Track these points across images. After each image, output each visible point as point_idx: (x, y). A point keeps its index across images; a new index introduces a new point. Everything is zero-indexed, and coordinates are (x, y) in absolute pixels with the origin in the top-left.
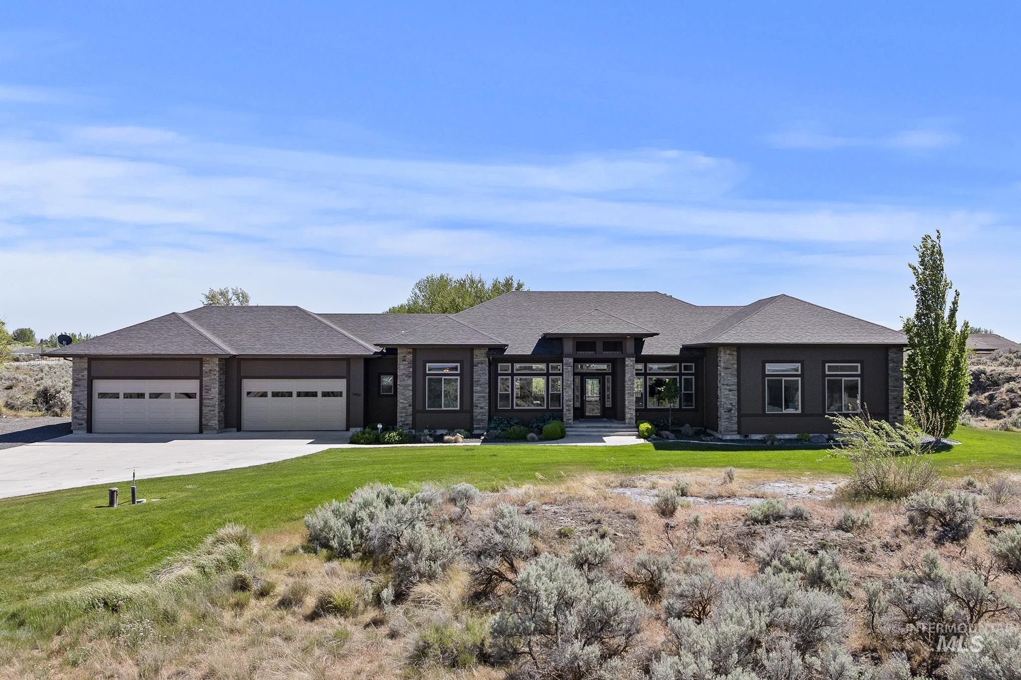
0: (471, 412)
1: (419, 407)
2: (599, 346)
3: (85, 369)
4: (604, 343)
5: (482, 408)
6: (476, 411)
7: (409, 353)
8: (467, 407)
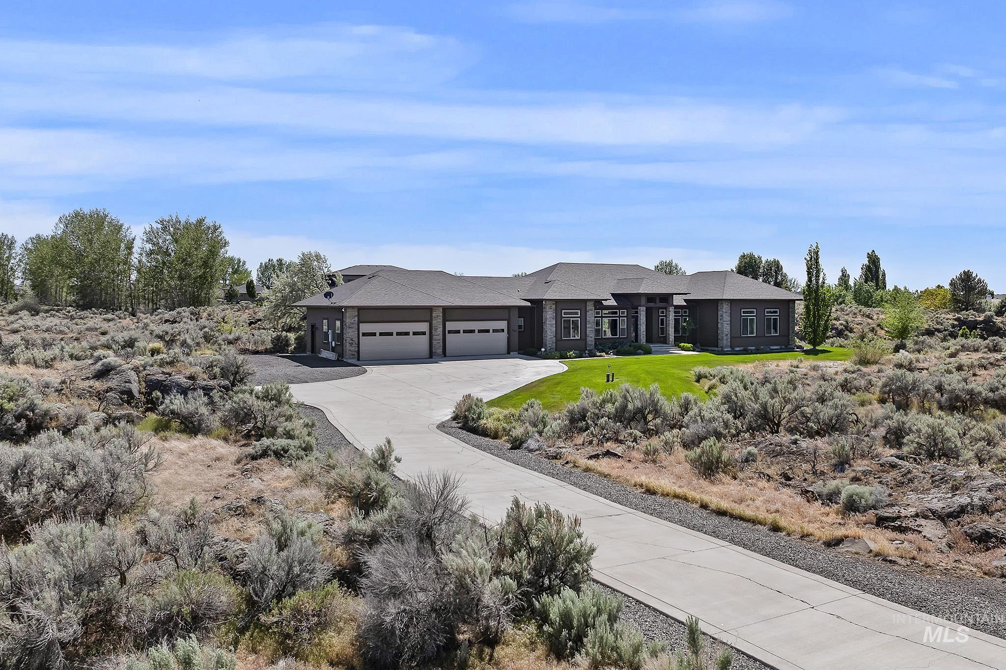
0: (586, 339)
1: (559, 338)
2: (658, 301)
3: (355, 316)
4: (660, 298)
5: (591, 337)
6: (588, 339)
7: (554, 304)
8: (583, 337)
